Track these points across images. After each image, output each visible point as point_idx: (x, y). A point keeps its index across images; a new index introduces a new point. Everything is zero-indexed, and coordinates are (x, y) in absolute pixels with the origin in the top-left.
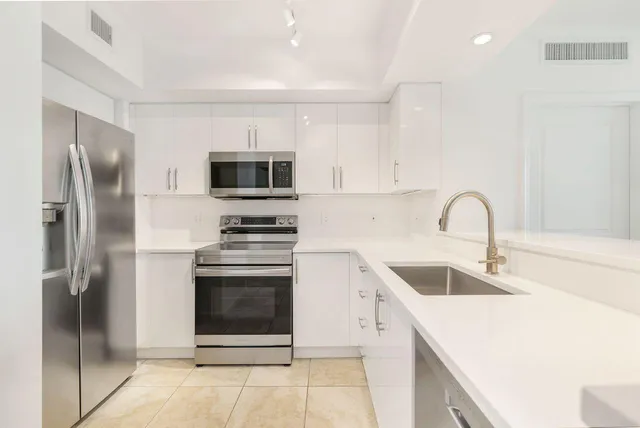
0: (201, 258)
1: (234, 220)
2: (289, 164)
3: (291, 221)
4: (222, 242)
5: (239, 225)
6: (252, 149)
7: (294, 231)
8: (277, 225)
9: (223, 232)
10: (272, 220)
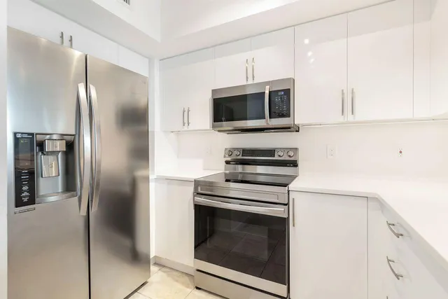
0: (199, 188)
1: (236, 153)
2: (287, 92)
3: (291, 153)
4: (228, 172)
5: (240, 157)
6: (250, 82)
7: (294, 164)
8: (276, 158)
9: (227, 162)
10: (271, 152)
